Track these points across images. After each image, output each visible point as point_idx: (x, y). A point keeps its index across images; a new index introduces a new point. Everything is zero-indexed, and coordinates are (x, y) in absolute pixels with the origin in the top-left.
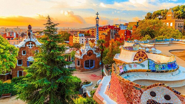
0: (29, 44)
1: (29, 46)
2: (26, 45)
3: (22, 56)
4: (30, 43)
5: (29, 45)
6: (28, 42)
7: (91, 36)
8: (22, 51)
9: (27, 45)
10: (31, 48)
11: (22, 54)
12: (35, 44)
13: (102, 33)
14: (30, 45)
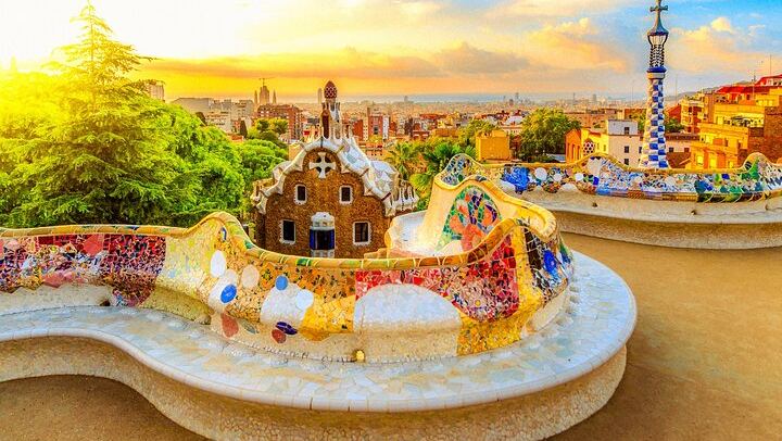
0: (319, 160)
1: (319, 169)
2: (306, 165)
3: (294, 205)
4: (322, 155)
5: (318, 165)
6: (314, 150)
7: (684, 132)
8: (296, 187)
9: (312, 165)
10: (322, 175)
11: (297, 201)
12: (338, 162)
13: (728, 118)
14: (323, 165)
